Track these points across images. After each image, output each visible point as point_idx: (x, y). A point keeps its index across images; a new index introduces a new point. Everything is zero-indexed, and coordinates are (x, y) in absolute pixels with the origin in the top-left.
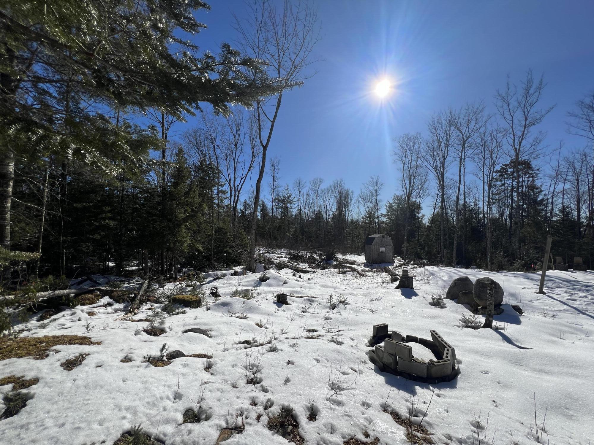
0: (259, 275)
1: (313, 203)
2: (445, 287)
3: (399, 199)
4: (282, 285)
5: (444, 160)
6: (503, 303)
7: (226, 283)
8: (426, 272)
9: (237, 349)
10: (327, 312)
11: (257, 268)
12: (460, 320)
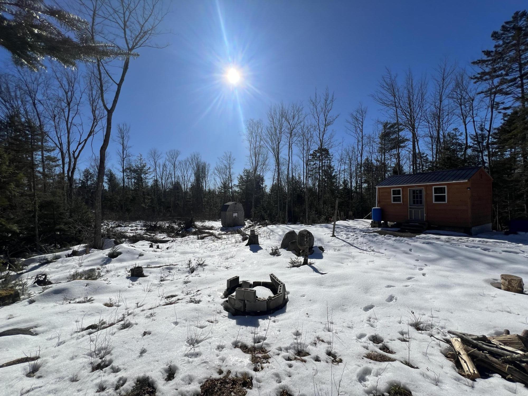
0: (107, 251)
1: (171, 174)
2: (280, 240)
3: (248, 173)
4: (138, 258)
5: (279, 143)
6: (314, 246)
7: (61, 267)
8: (268, 230)
9: (78, 338)
10: (187, 276)
11: (105, 244)
12: (289, 263)
